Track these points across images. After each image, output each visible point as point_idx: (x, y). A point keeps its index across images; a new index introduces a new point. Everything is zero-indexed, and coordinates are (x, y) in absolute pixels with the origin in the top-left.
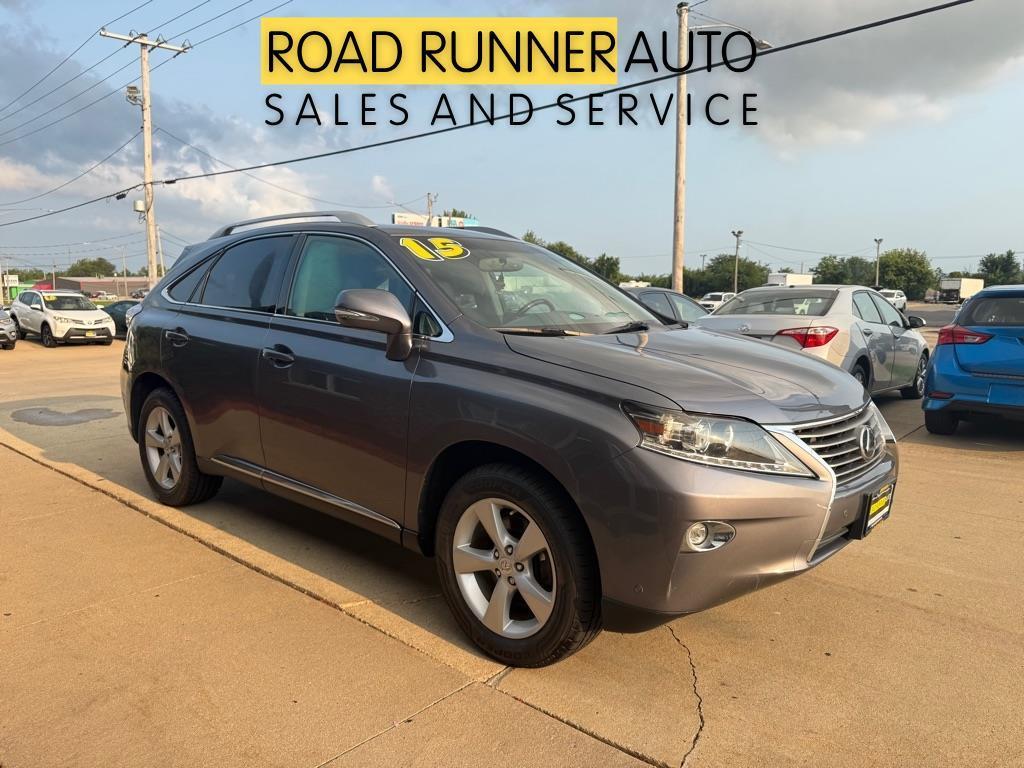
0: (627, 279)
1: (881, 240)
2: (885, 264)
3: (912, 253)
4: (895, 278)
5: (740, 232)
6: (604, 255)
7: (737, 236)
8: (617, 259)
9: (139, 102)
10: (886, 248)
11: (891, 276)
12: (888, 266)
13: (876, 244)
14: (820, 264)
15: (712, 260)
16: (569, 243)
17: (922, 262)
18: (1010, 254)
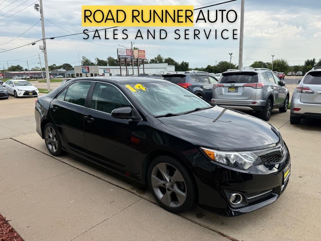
0: (191, 70)
1: (274, 56)
3: (283, 60)
5: (232, 54)
6: (183, 62)
7: (231, 55)
8: (188, 63)
9: (39, 10)
10: (275, 59)
11: (276, 67)
12: (275, 64)
13: (272, 57)
14: (254, 64)
15: (219, 63)
16: (172, 58)
17: (286, 63)
18: (314, 60)
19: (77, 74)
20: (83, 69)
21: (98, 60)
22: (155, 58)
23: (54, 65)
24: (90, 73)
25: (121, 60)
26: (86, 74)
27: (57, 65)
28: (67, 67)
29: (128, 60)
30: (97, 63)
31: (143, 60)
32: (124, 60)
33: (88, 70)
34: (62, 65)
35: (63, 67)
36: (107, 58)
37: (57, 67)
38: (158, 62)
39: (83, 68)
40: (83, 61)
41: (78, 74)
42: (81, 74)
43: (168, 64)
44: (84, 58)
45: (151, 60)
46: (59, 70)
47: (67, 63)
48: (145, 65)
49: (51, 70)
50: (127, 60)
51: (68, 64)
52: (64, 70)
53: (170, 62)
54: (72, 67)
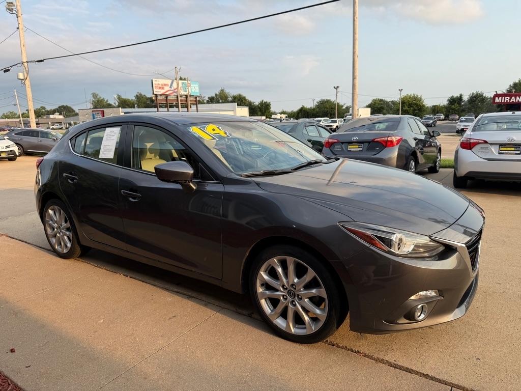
0: (275, 114)
1: (402, 90)
2: (403, 102)
3: (416, 96)
4: (408, 109)
5: (338, 87)
6: (263, 101)
7: (336, 89)
8: (269, 103)
9: (14, 12)
10: (404, 94)
11: (406, 108)
12: (404, 103)
13: (399, 92)
14: (372, 103)
15: (317, 102)
16: (243, 95)
17: (420, 100)
18: (461, 96)
20: (93, 115)
21: (119, 97)
22: (216, 95)
23: (43, 108)
25: (159, 98)
27: (48, 108)
28: (66, 111)
29: (171, 98)
30: (117, 104)
31: (196, 98)
32: (163, 97)
33: (103, 115)
34: (57, 107)
35: (58, 112)
36: (135, 95)
37: (48, 112)
38: (220, 101)
39: (94, 113)
40: (93, 101)
43: (238, 105)
44: (95, 95)
45: (209, 98)
46: (52, 116)
47: (65, 105)
48: (199, 105)
49: (39, 116)
50: (169, 98)
52: (61, 117)
53: (240, 101)
54: (74, 111)
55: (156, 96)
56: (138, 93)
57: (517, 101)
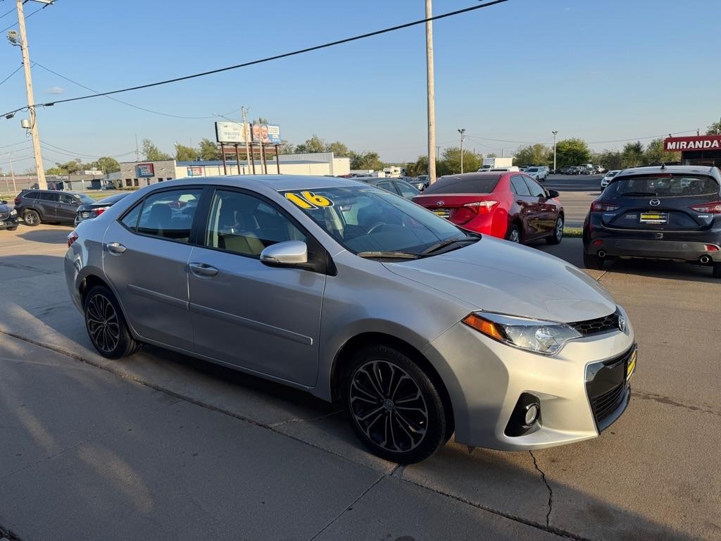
2: (559, 149)
3: (576, 140)
9: (18, 43)
13: (553, 135)
18: (639, 144)
19: (127, 180)
20: (139, 170)
21: (179, 147)
22: (307, 142)
23: (78, 161)
24: (157, 175)
25: (225, 147)
26: (148, 179)
27: (84, 162)
28: (110, 166)
29: (242, 147)
30: (175, 155)
31: (276, 146)
32: (232, 146)
33: (153, 171)
34: (96, 160)
35: (96, 166)
36: (200, 142)
37: (84, 166)
38: (313, 150)
39: (140, 167)
41: (130, 180)
42: (136, 180)
43: (334, 156)
44: (146, 142)
45: (298, 146)
46: (87, 172)
47: (107, 157)
48: (279, 157)
49: (70, 172)
50: (239, 147)
51: (109, 158)
52: (99, 173)
53: (338, 149)
54: (118, 165)
55: (222, 144)
56: (204, 139)
57: (696, 147)
